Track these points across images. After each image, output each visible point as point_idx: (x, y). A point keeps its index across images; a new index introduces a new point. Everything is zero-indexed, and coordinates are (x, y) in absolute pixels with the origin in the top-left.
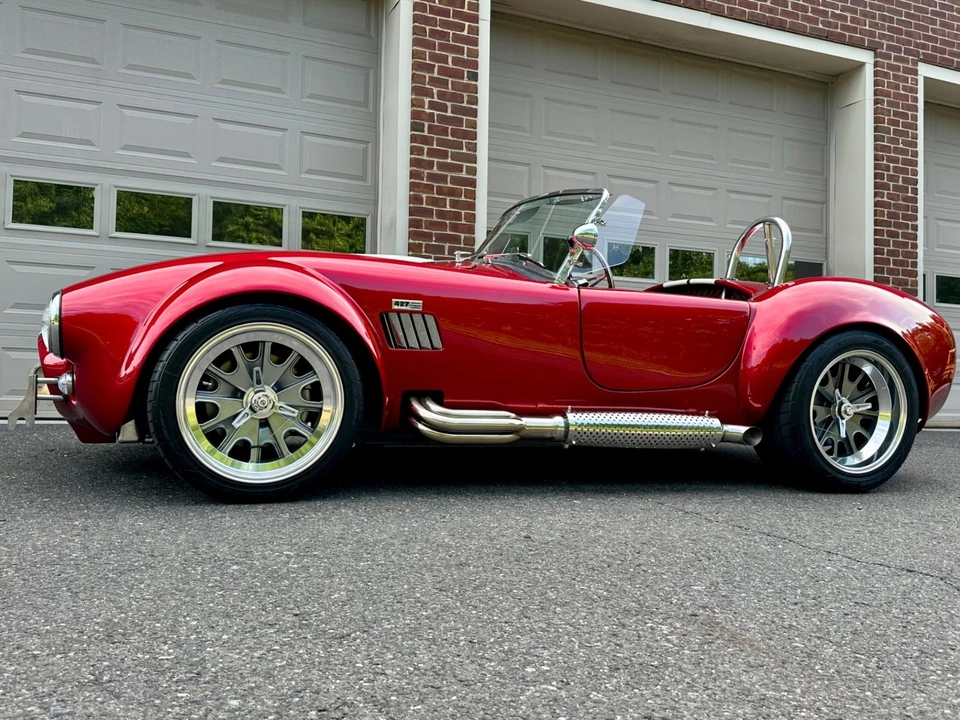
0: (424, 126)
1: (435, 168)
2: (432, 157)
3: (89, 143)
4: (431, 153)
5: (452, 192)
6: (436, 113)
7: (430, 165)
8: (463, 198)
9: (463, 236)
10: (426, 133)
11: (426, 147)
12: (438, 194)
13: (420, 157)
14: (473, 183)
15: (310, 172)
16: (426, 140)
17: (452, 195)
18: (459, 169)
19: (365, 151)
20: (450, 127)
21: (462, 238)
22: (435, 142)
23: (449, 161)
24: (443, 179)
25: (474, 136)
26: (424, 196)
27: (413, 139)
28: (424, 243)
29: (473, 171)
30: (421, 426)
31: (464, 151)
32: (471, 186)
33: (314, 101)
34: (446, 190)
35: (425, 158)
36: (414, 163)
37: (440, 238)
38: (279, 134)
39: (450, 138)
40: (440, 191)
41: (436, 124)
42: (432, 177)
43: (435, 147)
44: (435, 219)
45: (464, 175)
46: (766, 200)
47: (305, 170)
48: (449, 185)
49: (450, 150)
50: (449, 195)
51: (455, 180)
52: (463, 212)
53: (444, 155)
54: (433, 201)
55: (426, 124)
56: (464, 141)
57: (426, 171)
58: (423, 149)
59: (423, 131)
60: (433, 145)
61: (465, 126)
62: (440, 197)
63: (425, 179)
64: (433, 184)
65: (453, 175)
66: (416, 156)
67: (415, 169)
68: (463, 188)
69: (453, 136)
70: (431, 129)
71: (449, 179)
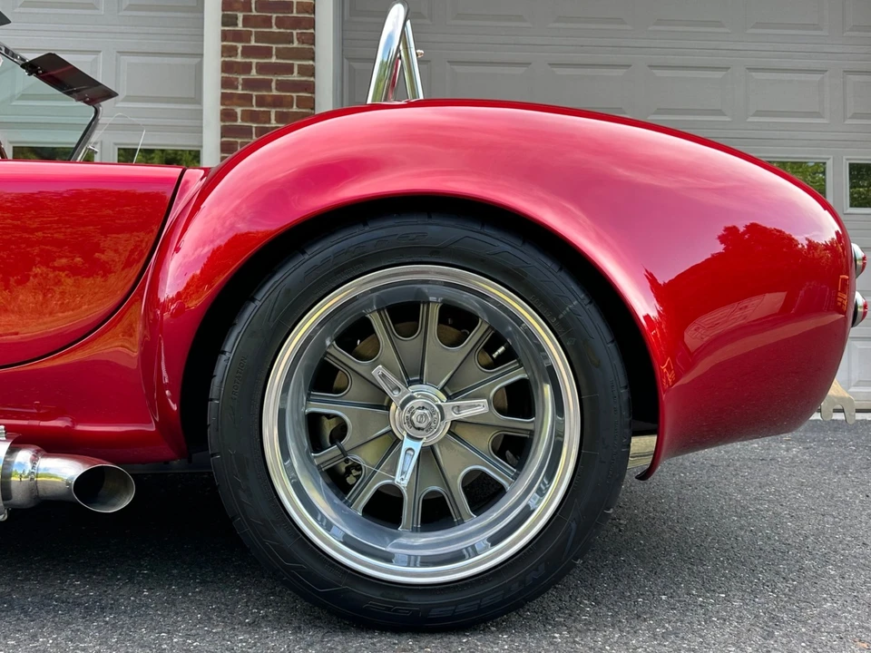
0: (237, 19)
1: (254, 71)
2: (248, 57)
4: (248, 52)
5: (277, 102)
7: (246, 68)
8: (295, 109)
10: (240, 27)
11: (240, 46)
12: (258, 105)
13: (233, 59)
14: (310, 87)
16: (238, 36)
17: (278, 106)
18: (289, 69)
20: (274, 16)
22: (253, 38)
23: (274, 60)
24: (266, 85)
25: (312, 24)
26: (239, 110)
27: (225, 36)
29: (311, 71)
31: (296, 44)
32: (305, 90)
34: (269, 100)
35: (239, 59)
36: (226, 67)
39: (275, 29)
40: (261, 101)
41: (254, 13)
42: (249, 84)
43: (253, 43)
45: (295, 77)
46: (817, 77)
48: (275, 93)
49: (274, 46)
50: (274, 105)
51: (281, 86)
53: (267, 53)
54: (252, 116)
55: (240, 16)
56: (295, 32)
57: (241, 77)
58: (235, 49)
59: (236, 25)
60: (249, 41)
61: (295, 11)
62: (262, 109)
63: (240, 87)
64: (250, 93)
65: (279, 78)
66: (227, 59)
67: (226, 75)
68: (294, 95)
69: (278, 27)
70: (246, 21)
71: (273, 84)
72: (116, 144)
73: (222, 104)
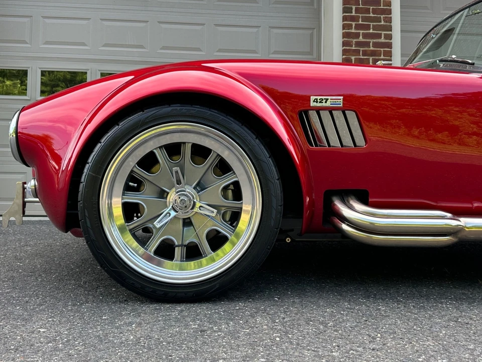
0: (352, 9)
1: (361, 37)
2: (358, 30)
3: (141, 47)
4: (358, 27)
5: (373, 53)
7: (357, 35)
8: (382, 57)
10: (354, 14)
11: (354, 24)
12: (363, 55)
13: (350, 31)
14: (390, 45)
16: (353, 19)
18: (379, 36)
19: (312, 35)
20: (371, 8)
22: (360, 20)
23: (371, 31)
24: (367, 44)
25: (390, 12)
26: (353, 58)
27: (345, 19)
29: (389, 37)
30: (345, 227)
31: (382, 23)
32: (388, 47)
33: (278, 6)
34: (369, 52)
35: (353, 31)
36: (345, 35)
38: (255, 30)
39: (371, 15)
40: (365, 53)
41: (361, 6)
42: (359, 44)
43: (360, 22)
45: (382, 40)
47: (272, 51)
48: (372, 48)
49: (371, 24)
50: (372, 55)
51: (375, 45)
53: (368, 27)
54: (360, 61)
55: (354, 7)
56: (382, 16)
57: (354, 40)
58: (351, 25)
59: (352, 13)
60: (359, 21)
61: (382, 5)
62: (365, 57)
63: (354, 46)
64: (359, 49)
65: (374, 41)
66: (346, 31)
67: (345, 39)
68: (382, 49)
69: (374, 14)
70: (357, 10)
71: (371, 44)
73: (343, 55)
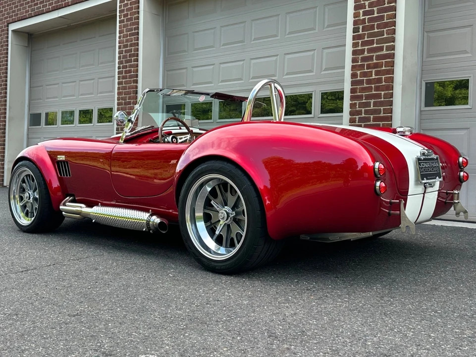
0: (359, 28)
1: (366, 53)
2: (364, 46)
4: (364, 44)
5: (376, 66)
6: (367, 17)
7: (363, 51)
8: (384, 68)
9: (383, 93)
10: (361, 32)
11: (360, 41)
12: (367, 69)
13: (357, 48)
14: (393, 56)
15: (326, 69)
16: (360, 37)
17: (377, 68)
18: (381, 49)
20: (376, 23)
21: (383, 94)
22: (366, 37)
23: (375, 45)
24: (371, 58)
25: (394, 24)
26: (359, 72)
27: (354, 38)
28: (358, 102)
29: (393, 48)
31: (385, 36)
32: (390, 58)
34: (372, 65)
35: (360, 48)
36: (354, 53)
37: (368, 97)
39: (376, 30)
40: (369, 67)
41: (367, 24)
42: (364, 59)
43: (366, 39)
44: (365, 85)
45: (385, 52)
48: (375, 61)
49: (375, 39)
50: (374, 68)
51: (378, 57)
52: (383, 77)
53: (372, 42)
54: (364, 74)
55: (361, 27)
56: (385, 30)
57: (360, 56)
58: (358, 43)
59: (359, 32)
60: (364, 38)
61: (385, 19)
62: (369, 70)
63: (360, 61)
64: (364, 63)
65: (377, 54)
66: (354, 49)
67: (354, 56)
68: (384, 61)
69: (378, 29)
70: (364, 29)
71: (374, 57)
72: (320, 91)
73: (352, 70)
